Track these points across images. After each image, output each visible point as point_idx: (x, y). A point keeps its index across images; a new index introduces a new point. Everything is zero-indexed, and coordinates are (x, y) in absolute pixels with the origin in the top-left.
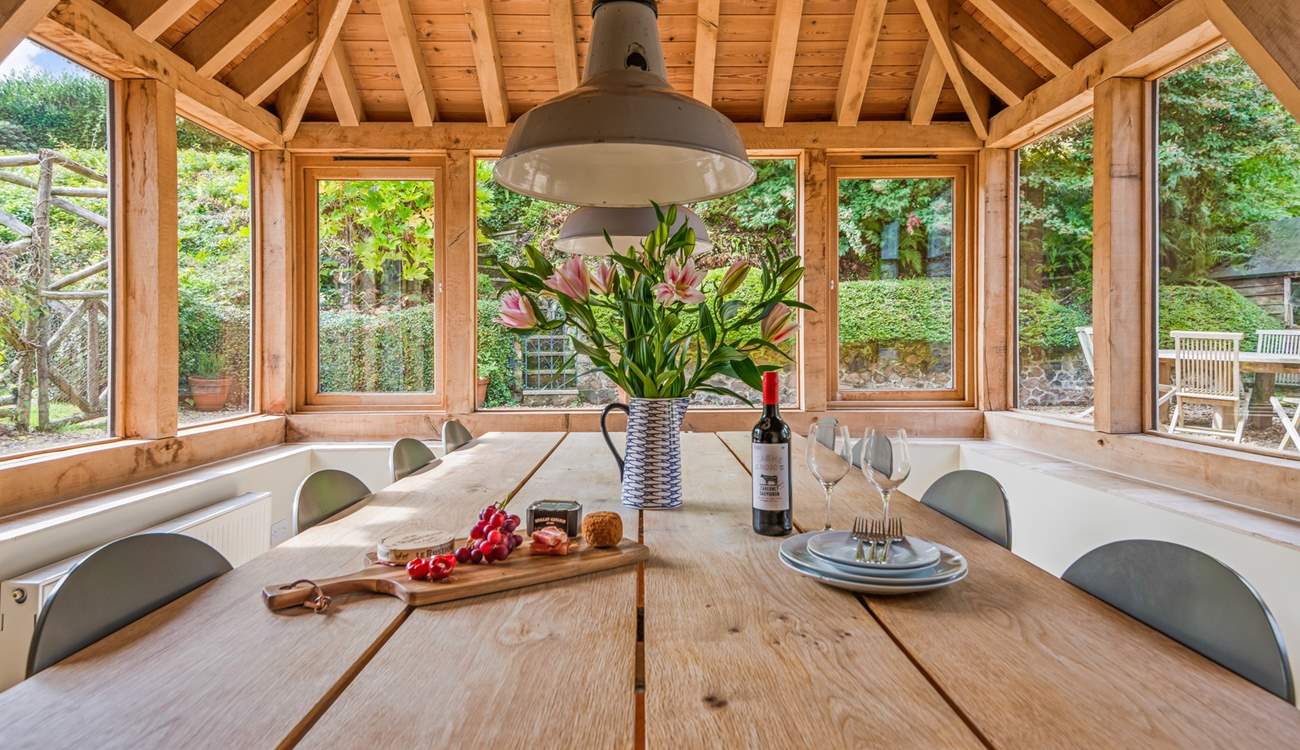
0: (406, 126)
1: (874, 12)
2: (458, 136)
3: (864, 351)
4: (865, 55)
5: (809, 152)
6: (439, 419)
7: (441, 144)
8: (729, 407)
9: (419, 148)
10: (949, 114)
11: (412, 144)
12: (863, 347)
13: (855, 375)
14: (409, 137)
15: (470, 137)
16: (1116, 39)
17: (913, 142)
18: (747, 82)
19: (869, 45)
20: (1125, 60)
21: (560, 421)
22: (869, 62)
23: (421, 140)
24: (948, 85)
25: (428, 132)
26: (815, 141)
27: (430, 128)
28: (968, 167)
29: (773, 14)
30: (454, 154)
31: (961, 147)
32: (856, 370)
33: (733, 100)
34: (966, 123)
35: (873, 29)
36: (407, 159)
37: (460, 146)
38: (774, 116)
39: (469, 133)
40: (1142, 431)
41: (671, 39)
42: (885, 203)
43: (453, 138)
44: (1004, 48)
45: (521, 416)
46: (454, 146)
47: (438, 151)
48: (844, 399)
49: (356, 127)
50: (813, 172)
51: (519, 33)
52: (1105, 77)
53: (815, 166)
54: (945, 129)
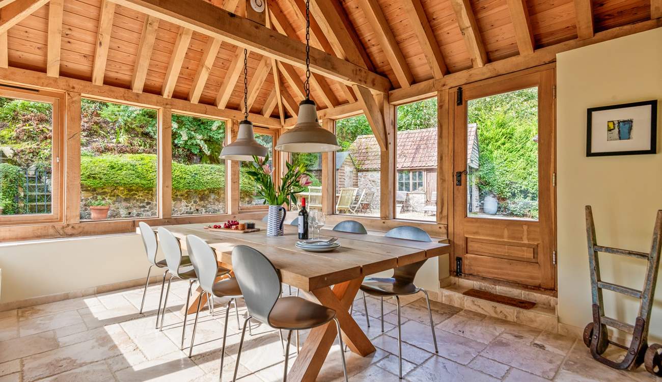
0: (41, 74)
1: (261, 80)
2: (75, 86)
3: (206, 192)
4: (256, 92)
5: (233, 121)
6: (61, 227)
7: (64, 88)
8: (183, 215)
9: (49, 87)
10: (275, 115)
11: (45, 85)
12: (205, 191)
13: (202, 202)
14: (43, 81)
15: (81, 87)
16: (329, 108)
17: (264, 123)
18: (213, 90)
19: (258, 89)
20: (332, 115)
21: (131, 224)
22: (257, 94)
23: (51, 83)
24: (277, 106)
25: (55, 80)
26: (234, 117)
27: (57, 78)
28: (277, 132)
29: (227, 69)
30: (72, 94)
31: (277, 126)
32: (203, 200)
33: (206, 96)
34: (278, 119)
35: (260, 85)
36: (37, 91)
37: (75, 90)
38: (222, 105)
39: (81, 85)
40: (333, 214)
41: (188, 68)
42: (213, 134)
43: (71, 85)
44: (294, 100)
45: (110, 223)
46: (72, 90)
47: (61, 90)
48: (241, 210)
49: (6, 69)
50: (234, 128)
51: (119, 47)
52: (325, 118)
53: (234, 125)
54: (273, 120)
